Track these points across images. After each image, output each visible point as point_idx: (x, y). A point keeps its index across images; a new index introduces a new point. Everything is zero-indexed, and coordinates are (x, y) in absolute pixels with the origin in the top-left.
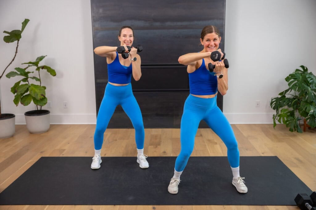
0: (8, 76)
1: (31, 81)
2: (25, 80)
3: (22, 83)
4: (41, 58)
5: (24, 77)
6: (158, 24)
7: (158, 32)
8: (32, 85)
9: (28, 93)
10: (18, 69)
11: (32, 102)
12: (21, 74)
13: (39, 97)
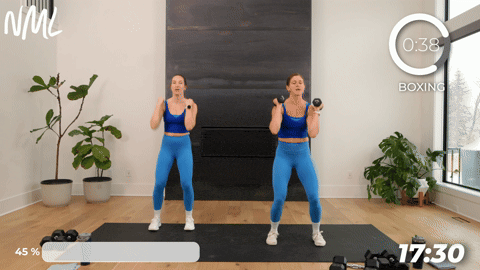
0: (71, 134)
1: (95, 142)
2: (87, 140)
3: (85, 143)
4: (107, 118)
5: (88, 137)
6: (238, 83)
7: (238, 91)
8: (96, 146)
9: (91, 154)
10: (81, 127)
11: (94, 165)
12: (84, 134)
13: (102, 159)
